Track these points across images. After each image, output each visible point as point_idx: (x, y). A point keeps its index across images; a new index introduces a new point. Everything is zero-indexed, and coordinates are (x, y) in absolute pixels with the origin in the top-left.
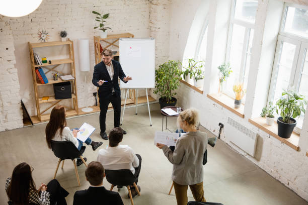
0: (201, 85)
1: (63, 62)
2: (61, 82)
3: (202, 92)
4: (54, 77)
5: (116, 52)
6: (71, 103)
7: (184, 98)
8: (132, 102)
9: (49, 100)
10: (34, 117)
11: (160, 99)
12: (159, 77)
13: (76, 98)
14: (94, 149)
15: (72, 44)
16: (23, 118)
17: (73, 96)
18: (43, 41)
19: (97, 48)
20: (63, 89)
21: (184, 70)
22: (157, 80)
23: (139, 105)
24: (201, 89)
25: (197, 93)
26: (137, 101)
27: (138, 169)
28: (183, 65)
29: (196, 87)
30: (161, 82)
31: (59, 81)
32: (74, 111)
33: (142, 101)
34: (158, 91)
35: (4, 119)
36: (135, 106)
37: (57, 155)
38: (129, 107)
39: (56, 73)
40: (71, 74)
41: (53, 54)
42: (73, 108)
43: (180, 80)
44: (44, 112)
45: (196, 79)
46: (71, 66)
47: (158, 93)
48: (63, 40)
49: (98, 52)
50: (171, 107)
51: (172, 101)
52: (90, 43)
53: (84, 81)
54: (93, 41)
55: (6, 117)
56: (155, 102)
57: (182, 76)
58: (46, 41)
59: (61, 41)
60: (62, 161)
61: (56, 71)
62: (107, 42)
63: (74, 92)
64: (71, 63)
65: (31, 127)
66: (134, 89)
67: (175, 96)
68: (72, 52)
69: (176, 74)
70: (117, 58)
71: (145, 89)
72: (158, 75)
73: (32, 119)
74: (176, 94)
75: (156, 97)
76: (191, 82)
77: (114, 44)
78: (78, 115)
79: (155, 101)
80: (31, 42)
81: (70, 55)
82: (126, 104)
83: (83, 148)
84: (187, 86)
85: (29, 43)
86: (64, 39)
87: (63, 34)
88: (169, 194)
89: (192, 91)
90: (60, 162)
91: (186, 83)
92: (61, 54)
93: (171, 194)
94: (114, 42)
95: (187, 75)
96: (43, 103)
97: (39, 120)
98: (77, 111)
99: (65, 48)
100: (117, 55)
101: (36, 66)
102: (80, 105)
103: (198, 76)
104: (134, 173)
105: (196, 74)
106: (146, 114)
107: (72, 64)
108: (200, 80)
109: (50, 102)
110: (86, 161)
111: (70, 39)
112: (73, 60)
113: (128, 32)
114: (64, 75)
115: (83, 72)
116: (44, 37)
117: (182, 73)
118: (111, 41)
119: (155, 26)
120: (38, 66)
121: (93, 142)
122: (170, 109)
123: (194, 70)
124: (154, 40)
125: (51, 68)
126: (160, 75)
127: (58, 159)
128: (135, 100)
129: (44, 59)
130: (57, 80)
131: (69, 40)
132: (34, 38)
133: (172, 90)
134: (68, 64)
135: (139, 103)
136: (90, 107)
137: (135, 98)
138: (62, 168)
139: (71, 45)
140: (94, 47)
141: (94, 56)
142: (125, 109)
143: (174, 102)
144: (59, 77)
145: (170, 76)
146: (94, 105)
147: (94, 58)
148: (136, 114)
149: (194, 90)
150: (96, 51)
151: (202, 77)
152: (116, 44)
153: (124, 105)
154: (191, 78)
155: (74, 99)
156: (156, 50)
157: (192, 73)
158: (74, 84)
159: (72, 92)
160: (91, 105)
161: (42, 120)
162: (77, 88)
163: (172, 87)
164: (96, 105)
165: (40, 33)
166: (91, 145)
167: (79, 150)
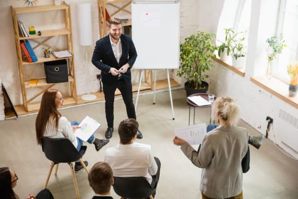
0: (242, 65)
1: (57, 34)
2: (55, 59)
3: (243, 75)
4: (45, 54)
5: (127, 20)
6: (68, 88)
7: (219, 82)
8: (148, 88)
9: (39, 84)
10: (19, 106)
11: (187, 84)
12: (184, 54)
13: (74, 81)
14: (98, 149)
15: (69, 9)
16: (4, 108)
17: (70, 79)
18: (30, 5)
19: (102, 15)
20: (57, 69)
21: (219, 44)
22: (182, 58)
23: (160, 91)
24: (243, 71)
25: (237, 76)
26: (155, 87)
27: (156, 177)
28: (217, 38)
29: (236, 67)
30: (188, 61)
31: (51, 59)
32: (71, 99)
33: (162, 86)
34: (183, 73)
36: (152, 93)
37: (49, 156)
38: (144, 94)
39: (47, 48)
40: (67, 49)
41: (44, 23)
42: (70, 95)
43: (214, 58)
44: (32, 100)
45: (236, 56)
46: (67, 38)
47: (183, 76)
48: (56, 4)
49: (103, 20)
50: (201, 95)
51: (202, 86)
52: (92, 8)
53: (85, 58)
54: (97, 5)
56: (180, 88)
57: (216, 52)
58: (34, 5)
59: (54, 5)
60: (55, 166)
61: (47, 45)
62: (115, 6)
63: (72, 74)
64: (67, 35)
65: (15, 119)
66: (151, 71)
67: (207, 80)
68: (68, 19)
69: (208, 49)
70: (128, 29)
71: (166, 69)
73: (16, 109)
74: (207, 76)
75: (181, 81)
76: (229, 60)
77: (125, 9)
78: (76, 104)
79: (180, 86)
80: (13, 7)
81: (66, 24)
82: (140, 91)
83: (84, 148)
84: (222, 66)
85: (11, 7)
86: (58, 2)
89: (230, 73)
90: (53, 167)
91: (221, 62)
92: (54, 21)
94: (125, 7)
95: (223, 51)
96: (31, 87)
97: (26, 110)
98: (76, 100)
99: (60, 15)
100: (128, 24)
101: (21, 39)
102: (80, 90)
103: (239, 53)
104: (150, 182)
105: (236, 49)
106: (167, 104)
107: (69, 36)
108: (241, 57)
109: (40, 87)
110: (86, 166)
111: (66, 2)
112: (71, 30)
114: (58, 50)
115: (83, 46)
117: (216, 49)
118: (120, 5)
120: (24, 38)
121: (96, 139)
122: (199, 97)
123: (233, 44)
124: (179, 3)
125: (41, 41)
126: (186, 51)
127: (50, 162)
128: (152, 85)
129: (32, 30)
130: (49, 57)
131: (64, 3)
133: (202, 72)
134: (63, 35)
135: (157, 91)
136: (92, 93)
137: (152, 82)
138: (56, 175)
139: (67, 10)
140: (97, 14)
141: (98, 26)
142: (139, 96)
143: (205, 88)
144: (52, 54)
145: (199, 52)
146: (97, 91)
147: (98, 28)
148: (154, 104)
149: (232, 72)
150: (100, 18)
151: (244, 54)
152: (127, 8)
153: (137, 91)
154: (228, 55)
155: (71, 82)
156: (181, 17)
157: (231, 48)
158: (72, 63)
159: (69, 73)
160: (94, 92)
161: (29, 110)
162: (76, 69)
163: (203, 68)
164: (101, 91)
166: (94, 143)
167: (78, 151)
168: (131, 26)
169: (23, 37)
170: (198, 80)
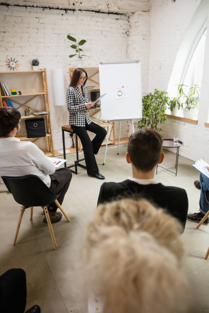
3: (196, 122)
4: (25, 112)
6: (46, 144)
13: (51, 136)
17: (47, 135)
18: (12, 70)
20: (35, 125)
24: (195, 119)
29: (187, 118)
31: (31, 116)
33: (122, 142)
34: (143, 126)
38: (112, 147)
39: (27, 108)
40: (45, 110)
42: (48, 150)
45: (189, 108)
46: (44, 98)
48: (34, 68)
58: (15, 70)
60: (26, 210)
61: (28, 106)
63: (49, 131)
64: (44, 95)
71: (131, 119)
78: (53, 156)
82: (108, 145)
86: (36, 68)
91: (172, 117)
95: (174, 107)
98: (53, 153)
101: (3, 97)
102: (56, 147)
107: (46, 95)
112: (47, 92)
114: (37, 111)
116: (13, 65)
120: (6, 97)
129: (14, 91)
130: (29, 115)
134: (41, 95)
142: (108, 149)
146: (70, 147)
148: (118, 154)
149: (184, 123)
153: (105, 145)
154: (179, 109)
155: (48, 137)
157: (180, 104)
158: (49, 121)
159: (46, 131)
160: (68, 148)
162: (52, 128)
164: (73, 147)
165: (8, 61)
169: (4, 95)
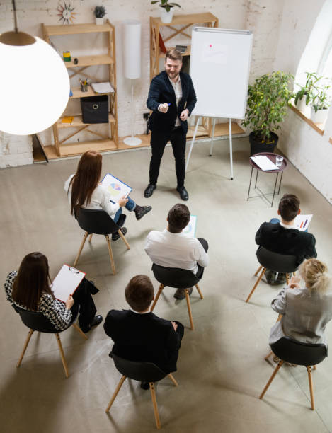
0: (322, 119)
1: (97, 62)
2: (93, 95)
3: (322, 133)
4: (82, 86)
5: (185, 47)
6: (108, 129)
7: (292, 135)
8: (205, 133)
9: (73, 124)
10: (50, 146)
11: (252, 134)
12: (253, 99)
13: (116, 123)
14: (138, 217)
15: (113, 32)
16: (32, 150)
17: (111, 119)
18: (66, 23)
19: (154, 39)
20: (95, 106)
21: (296, 90)
22: (249, 103)
23: (219, 138)
24: (322, 127)
25: (313, 132)
26: (214, 133)
28: (296, 81)
29: (314, 122)
30: (256, 109)
31: (89, 94)
32: (111, 142)
33: (222, 132)
34: (248, 123)
35: (5, 150)
36: (209, 140)
37: (83, 225)
38: (199, 141)
39: (84, 79)
40: (109, 81)
41: (81, 46)
42: (110, 136)
43: (290, 106)
44: (65, 140)
45: (316, 108)
46: (110, 69)
47: (248, 126)
48: (98, 23)
49: (156, 46)
51: (271, 139)
52: (142, 30)
53: (130, 92)
54: (148, 26)
55: (7, 147)
56: (244, 135)
57: (292, 101)
58: (70, 23)
59: (95, 24)
60: (89, 236)
61: (85, 75)
62: (172, 28)
63: (113, 112)
64: (109, 65)
65: (45, 164)
66: (210, 118)
67: (276, 132)
68: (112, 44)
69: (283, 97)
70: (186, 60)
72: (253, 97)
73: (46, 151)
74: (278, 128)
75: (248, 130)
76: (306, 111)
77: (184, 31)
78: (117, 149)
79: (244, 133)
80: (45, 24)
81: (109, 49)
82: (196, 137)
83: (122, 218)
84: (298, 117)
85: (42, 25)
86: (100, 21)
87: (99, 12)
88: (247, 301)
89: (306, 127)
90: (86, 237)
91: (297, 112)
92: (94, 45)
93: (250, 301)
94: (184, 28)
95: (301, 99)
96: (64, 127)
97: (58, 154)
98: (117, 146)
99: (101, 39)
100: (186, 54)
102: (122, 131)
103: (320, 104)
105: (317, 100)
107: (112, 65)
108: (322, 110)
109: (77, 127)
111: (111, 21)
112: (114, 59)
113: (210, 11)
114: (97, 82)
115: (129, 79)
116: (67, 15)
117: (293, 97)
118: (178, 27)
119: (257, 4)
121: (137, 206)
122: (265, 157)
123: (315, 92)
125: (77, 69)
126: (255, 96)
128: (210, 131)
129: (67, 56)
130: (86, 91)
131: (107, 22)
132: (51, 16)
133: (272, 123)
134: (107, 65)
135: (216, 136)
136: (137, 136)
137: (211, 126)
139: (111, 33)
140: (148, 37)
141: (149, 52)
142: (194, 144)
143: (273, 142)
144: (91, 86)
145: (272, 100)
146: (143, 133)
147: (149, 56)
148: (210, 156)
149: (309, 126)
150: (152, 43)
151: (326, 106)
152: (186, 31)
153: (192, 137)
154: (307, 104)
155: (112, 123)
156: (254, 47)
157: (311, 96)
158: (114, 99)
159: (109, 111)
160: (139, 134)
161: (61, 153)
162: (118, 105)
163: (273, 118)
164: (147, 134)
165: (60, 9)
166: (135, 211)
167: (116, 222)
168: (189, 57)
170: (267, 133)
